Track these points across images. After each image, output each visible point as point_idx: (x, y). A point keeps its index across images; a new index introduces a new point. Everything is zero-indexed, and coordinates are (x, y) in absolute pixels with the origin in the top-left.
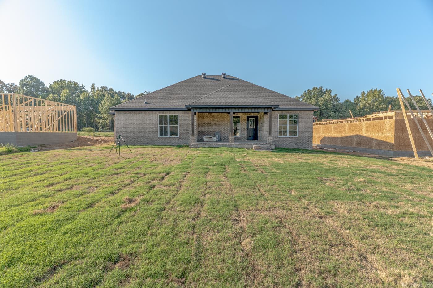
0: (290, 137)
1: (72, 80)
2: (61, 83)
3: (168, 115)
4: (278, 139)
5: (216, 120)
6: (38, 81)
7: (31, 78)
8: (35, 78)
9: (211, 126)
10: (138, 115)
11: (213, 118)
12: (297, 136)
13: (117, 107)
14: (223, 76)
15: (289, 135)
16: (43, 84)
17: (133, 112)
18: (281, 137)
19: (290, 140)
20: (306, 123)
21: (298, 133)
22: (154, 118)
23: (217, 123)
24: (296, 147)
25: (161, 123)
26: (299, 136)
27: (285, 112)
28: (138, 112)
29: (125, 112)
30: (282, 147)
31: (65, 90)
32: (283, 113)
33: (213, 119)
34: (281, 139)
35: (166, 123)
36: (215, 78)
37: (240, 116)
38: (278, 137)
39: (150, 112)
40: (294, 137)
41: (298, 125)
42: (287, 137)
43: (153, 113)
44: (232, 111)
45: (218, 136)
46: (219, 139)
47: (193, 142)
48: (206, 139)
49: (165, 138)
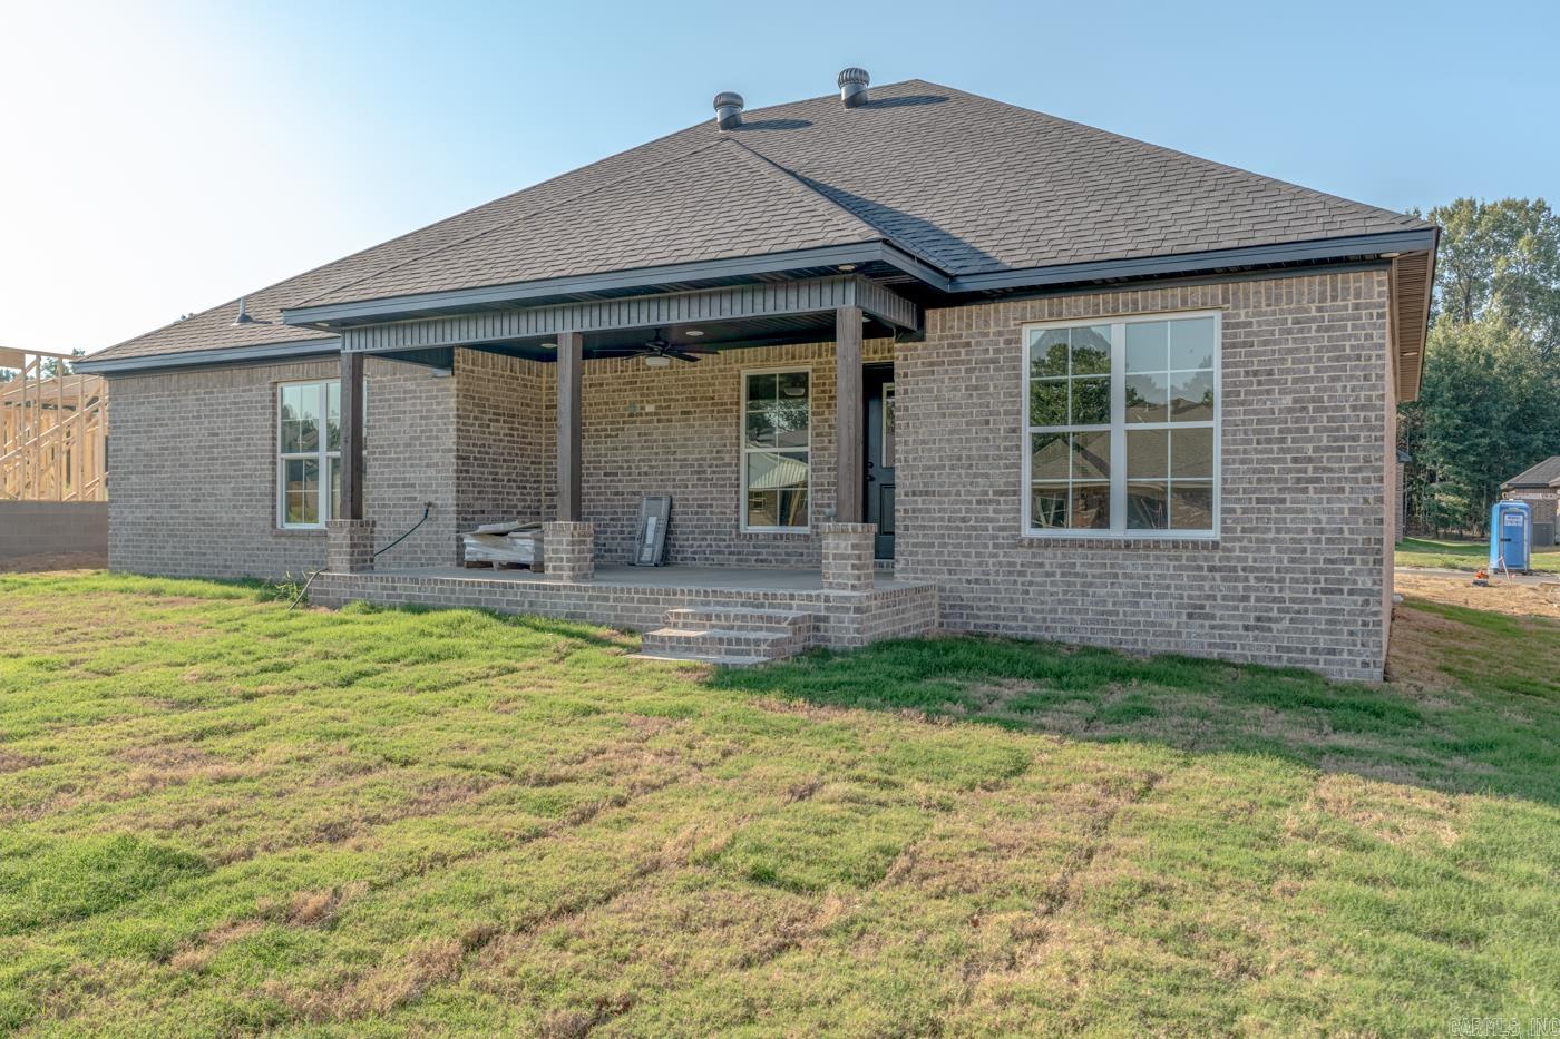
0: (1128, 545)
4: (1018, 558)
5: (650, 408)
9: (620, 456)
11: (629, 396)
12: (1213, 534)
14: (844, 93)
15: (1131, 525)
17: (175, 378)
18: (1048, 543)
19: (1135, 566)
20: (1300, 406)
21: (1217, 507)
23: (657, 431)
25: (292, 440)
26: (1225, 530)
27: (1081, 301)
28: (191, 378)
29: (142, 382)
32: (1061, 316)
33: (633, 404)
34: (1050, 558)
36: (797, 116)
37: (808, 368)
38: (1019, 544)
39: (241, 374)
40: (1176, 544)
41: (1216, 424)
42: (1108, 545)
43: (250, 381)
44: (569, 330)
45: (657, 530)
46: (659, 547)
47: (340, 568)
48: (474, 548)
49: (308, 534)
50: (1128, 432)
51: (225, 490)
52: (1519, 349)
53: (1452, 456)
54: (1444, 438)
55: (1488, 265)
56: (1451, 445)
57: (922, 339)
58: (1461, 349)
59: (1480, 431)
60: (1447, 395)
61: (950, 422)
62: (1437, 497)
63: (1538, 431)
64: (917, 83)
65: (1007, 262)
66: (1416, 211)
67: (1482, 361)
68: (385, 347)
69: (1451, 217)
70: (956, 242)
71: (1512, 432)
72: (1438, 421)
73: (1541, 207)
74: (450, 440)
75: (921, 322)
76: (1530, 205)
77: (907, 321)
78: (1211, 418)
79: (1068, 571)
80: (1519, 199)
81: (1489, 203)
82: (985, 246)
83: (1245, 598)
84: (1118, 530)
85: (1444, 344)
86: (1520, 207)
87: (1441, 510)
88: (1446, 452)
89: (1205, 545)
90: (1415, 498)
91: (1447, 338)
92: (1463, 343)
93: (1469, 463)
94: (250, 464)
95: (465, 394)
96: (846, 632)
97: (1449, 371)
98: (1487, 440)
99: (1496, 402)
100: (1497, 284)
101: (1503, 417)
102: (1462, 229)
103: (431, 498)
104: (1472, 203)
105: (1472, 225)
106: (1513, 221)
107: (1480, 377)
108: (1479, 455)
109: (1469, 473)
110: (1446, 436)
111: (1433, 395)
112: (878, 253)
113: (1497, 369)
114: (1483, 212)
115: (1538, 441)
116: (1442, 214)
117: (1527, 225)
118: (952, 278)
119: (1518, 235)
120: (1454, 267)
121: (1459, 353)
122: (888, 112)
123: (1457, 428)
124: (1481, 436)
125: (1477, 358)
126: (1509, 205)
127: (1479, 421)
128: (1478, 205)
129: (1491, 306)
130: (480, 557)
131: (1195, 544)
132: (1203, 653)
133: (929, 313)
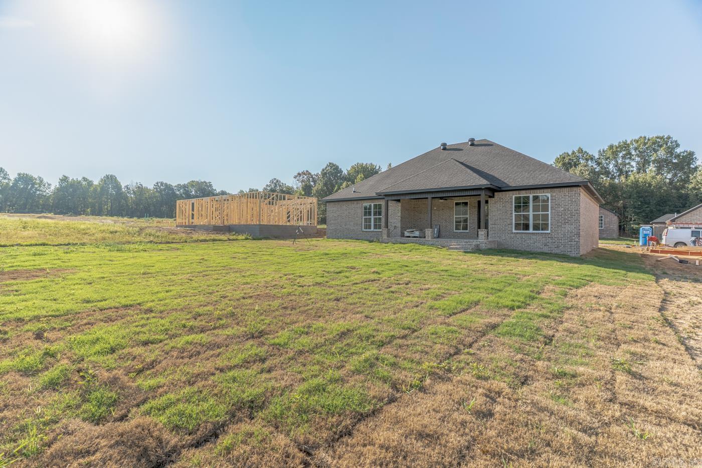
0: (533, 233)
1: (369, 163)
2: (358, 167)
3: (372, 204)
4: (512, 236)
5: (435, 208)
6: (337, 167)
7: (331, 165)
8: (334, 165)
10: (345, 206)
12: (549, 232)
13: (330, 198)
14: (470, 142)
15: (533, 230)
16: (341, 171)
17: (341, 202)
18: (518, 233)
19: (534, 237)
20: (565, 210)
21: (550, 227)
22: (359, 208)
23: (437, 212)
24: (546, 250)
25: (365, 214)
26: (551, 231)
27: (524, 191)
28: (344, 203)
29: (334, 203)
30: (520, 249)
31: (359, 176)
32: (520, 194)
34: (518, 235)
35: (370, 214)
36: (458, 147)
37: (468, 201)
38: (512, 233)
39: (355, 202)
40: (542, 233)
41: (549, 213)
42: (529, 233)
43: (357, 203)
44: (430, 197)
45: (437, 231)
46: (437, 234)
47: (385, 237)
48: (406, 234)
49: (369, 231)
50: (533, 214)
51: (352, 223)
52: (661, 181)
53: (637, 214)
54: (634, 208)
55: (651, 156)
56: (636, 210)
57: (494, 197)
58: (640, 182)
59: (647, 206)
60: (635, 196)
61: (499, 212)
62: (632, 225)
63: (667, 206)
64: (485, 140)
65: (510, 185)
66: (626, 140)
67: (647, 185)
68: (394, 199)
69: (638, 141)
70: (500, 180)
71: (658, 206)
72: (632, 203)
73: (669, 138)
74: (399, 214)
75: (494, 195)
76: (665, 137)
77: (491, 195)
78: (548, 211)
79: (522, 238)
80: (661, 135)
81: (651, 137)
82: (506, 181)
83: (555, 243)
84: (531, 231)
85: (634, 180)
86: (662, 138)
87: (634, 230)
88: (635, 212)
89: (547, 233)
90: (625, 226)
91: (635, 178)
92: (640, 180)
93: (643, 216)
94: (357, 219)
95: (402, 206)
96: (483, 246)
97: (636, 188)
98: (649, 209)
99: (652, 197)
100: (654, 162)
101: (655, 202)
102: (641, 145)
103: (395, 225)
104: (645, 137)
105: (645, 144)
106: (660, 142)
107: (647, 190)
108: (646, 213)
109: (643, 219)
110: (635, 208)
111: (630, 196)
112: (489, 186)
113: (652, 187)
114: (649, 140)
115: (667, 209)
116: (635, 141)
117: (664, 143)
118: (500, 188)
119: (661, 146)
120: (639, 156)
121: (639, 183)
122: (480, 148)
123: (639, 205)
124: (647, 207)
125: (646, 184)
126: (657, 138)
127: (646, 203)
128: (647, 138)
129: (652, 168)
130: (408, 235)
131: (545, 233)
132: (547, 252)
133: (495, 193)
